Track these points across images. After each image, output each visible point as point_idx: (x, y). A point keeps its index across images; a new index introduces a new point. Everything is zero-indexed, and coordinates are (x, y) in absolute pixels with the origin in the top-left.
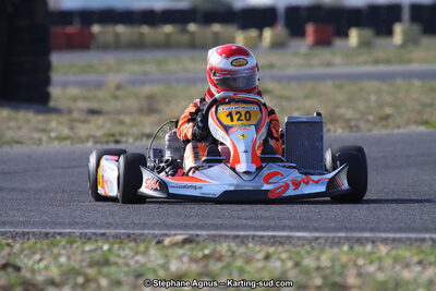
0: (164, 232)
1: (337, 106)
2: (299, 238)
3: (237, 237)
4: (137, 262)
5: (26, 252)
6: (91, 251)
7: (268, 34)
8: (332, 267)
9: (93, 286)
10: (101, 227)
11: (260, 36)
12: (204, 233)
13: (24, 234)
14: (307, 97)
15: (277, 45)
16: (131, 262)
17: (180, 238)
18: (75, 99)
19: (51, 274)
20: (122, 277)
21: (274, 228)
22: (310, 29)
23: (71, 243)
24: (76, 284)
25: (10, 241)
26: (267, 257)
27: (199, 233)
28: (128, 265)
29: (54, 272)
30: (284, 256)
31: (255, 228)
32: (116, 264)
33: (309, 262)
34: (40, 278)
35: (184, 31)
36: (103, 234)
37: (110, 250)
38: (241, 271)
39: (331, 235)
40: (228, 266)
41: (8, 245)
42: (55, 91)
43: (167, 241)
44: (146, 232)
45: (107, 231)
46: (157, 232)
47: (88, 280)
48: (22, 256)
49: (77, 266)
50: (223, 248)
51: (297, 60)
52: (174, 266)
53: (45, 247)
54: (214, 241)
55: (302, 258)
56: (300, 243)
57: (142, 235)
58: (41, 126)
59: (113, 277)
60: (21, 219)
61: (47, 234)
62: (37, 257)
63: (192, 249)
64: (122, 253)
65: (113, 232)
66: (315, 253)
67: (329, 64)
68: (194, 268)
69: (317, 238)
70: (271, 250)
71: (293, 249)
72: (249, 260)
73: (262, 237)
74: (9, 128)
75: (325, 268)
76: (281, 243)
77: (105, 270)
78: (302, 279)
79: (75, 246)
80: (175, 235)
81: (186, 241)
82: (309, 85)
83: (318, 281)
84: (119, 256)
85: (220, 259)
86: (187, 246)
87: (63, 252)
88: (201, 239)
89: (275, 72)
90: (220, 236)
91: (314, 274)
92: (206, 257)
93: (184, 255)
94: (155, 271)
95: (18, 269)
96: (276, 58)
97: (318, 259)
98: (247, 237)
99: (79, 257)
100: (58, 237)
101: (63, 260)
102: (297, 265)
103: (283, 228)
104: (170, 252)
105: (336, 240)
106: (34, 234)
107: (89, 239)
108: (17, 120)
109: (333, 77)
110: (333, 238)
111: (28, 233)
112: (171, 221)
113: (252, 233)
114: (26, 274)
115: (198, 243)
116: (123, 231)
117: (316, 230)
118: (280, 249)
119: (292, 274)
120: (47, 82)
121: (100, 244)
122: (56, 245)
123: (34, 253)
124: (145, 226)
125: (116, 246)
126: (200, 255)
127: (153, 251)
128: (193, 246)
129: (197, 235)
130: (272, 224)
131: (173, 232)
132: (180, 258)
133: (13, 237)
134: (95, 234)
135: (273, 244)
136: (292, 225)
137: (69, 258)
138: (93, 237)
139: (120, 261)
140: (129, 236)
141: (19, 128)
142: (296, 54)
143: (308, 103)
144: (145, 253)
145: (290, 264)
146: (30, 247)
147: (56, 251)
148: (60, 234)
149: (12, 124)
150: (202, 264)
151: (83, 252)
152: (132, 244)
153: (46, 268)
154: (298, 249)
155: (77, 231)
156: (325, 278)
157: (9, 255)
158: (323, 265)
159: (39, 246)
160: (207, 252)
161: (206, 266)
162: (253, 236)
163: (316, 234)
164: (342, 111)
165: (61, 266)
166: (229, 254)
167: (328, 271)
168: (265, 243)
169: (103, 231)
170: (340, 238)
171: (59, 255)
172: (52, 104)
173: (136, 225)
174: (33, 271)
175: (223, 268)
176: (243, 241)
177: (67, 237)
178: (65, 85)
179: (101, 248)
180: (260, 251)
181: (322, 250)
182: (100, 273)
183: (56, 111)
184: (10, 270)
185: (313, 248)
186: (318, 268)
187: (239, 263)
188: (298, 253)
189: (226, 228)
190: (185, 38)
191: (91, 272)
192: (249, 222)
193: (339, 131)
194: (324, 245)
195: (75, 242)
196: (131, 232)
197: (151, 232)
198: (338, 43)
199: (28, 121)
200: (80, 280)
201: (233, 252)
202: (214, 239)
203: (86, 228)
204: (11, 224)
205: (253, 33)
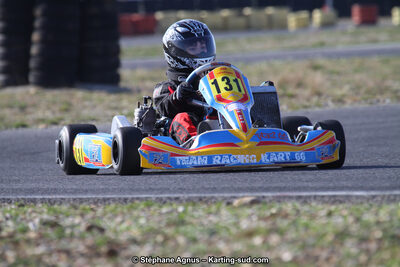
0: (233, 195)
1: (384, 78)
2: (357, 197)
3: (300, 197)
4: (210, 221)
5: (109, 215)
6: (168, 213)
7: (317, 15)
8: (391, 221)
9: (171, 244)
10: (175, 192)
11: (311, 17)
12: (269, 194)
13: (105, 200)
14: (356, 71)
15: (326, 25)
16: (205, 222)
17: (248, 199)
18: (143, 79)
19: (132, 234)
20: (198, 235)
21: (334, 189)
22: (356, 10)
23: (149, 206)
24: (156, 243)
25: (93, 206)
26: (330, 214)
27: (265, 194)
28: (202, 225)
29: (135, 233)
30: (345, 213)
31: (316, 189)
32: (191, 223)
33: (369, 217)
34: (123, 238)
35: (241, 15)
36: (177, 199)
37: (184, 212)
38: (307, 227)
39: (387, 193)
40: (294, 223)
41: (92, 209)
42: (125, 73)
43: (236, 202)
44: (216, 195)
45: (181, 195)
46: (226, 195)
47: (167, 238)
48: (105, 219)
49: (156, 227)
50: (288, 207)
51: (346, 39)
52: (245, 224)
53: (125, 211)
54: (279, 202)
55: (362, 214)
56: (359, 201)
57: (213, 197)
58: (114, 105)
59: (189, 235)
60: (101, 187)
61: (125, 200)
62: (119, 219)
63: (260, 209)
64: (196, 214)
65: (186, 196)
66: (373, 209)
67: (375, 41)
68: (263, 225)
69: (374, 197)
70: (333, 208)
71: (353, 207)
72: (313, 217)
73: (323, 196)
74: (85, 107)
75: (385, 222)
76: (341, 202)
77: (182, 229)
78: (364, 232)
79: (152, 209)
80: (243, 197)
81: (253, 202)
82: (357, 61)
83: (378, 234)
84: (192, 216)
85: (286, 216)
86: (255, 207)
87: (142, 214)
88: (267, 200)
89: (326, 50)
90: (285, 197)
91: (375, 228)
92: (273, 215)
93: (252, 214)
94: (227, 229)
95: (102, 230)
96: (326, 36)
97: (377, 214)
98: (309, 197)
99: (157, 218)
100: (137, 202)
101: (142, 221)
102: (358, 220)
103: (342, 188)
104: (240, 212)
105: (392, 198)
106: (114, 200)
107: (165, 203)
108: (91, 100)
109: (379, 52)
110: (389, 196)
111: (108, 199)
112: (239, 184)
113: (313, 193)
114: (110, 234)
115: (265, 203)
116: (195, 195)
117: (372, 189)
118: (341, 206)
119: (354, 228)
120: (117, 64)
121: (174, 206)
122: (135, 208)
123: (116, 216)
124: (214, 190)
125: (190, 208)
126: (268, 214)
127: (225, 212)
128: (260, 206)
129: (264, 197)
130: (331, 185)
131: (241, 195)
132: (249, 217)
133: (95, 203)
134: (169, 198)
135: (333, 203)
136: (350, 185)
137: (148, 220)
138: (168, 201)
139: (194, 221)
140: (200, 199)
141: (94, 107)
142: (344, 33)
143: (358, 77)
144: (217, 213)
145: (351, 220)
146: (112, 211)
147: (135, 213)
148: (138, 199)
149: (87, 103)
150: (270, 222)
151: (161, 214)
152: (205, 206)
153: (128, 229)
154: (358, 207)
155: (153, 196)
156: (385, 231)
157: (93, 218)
158: (381, 220)
159: (119, 209)
160: (274, 211)
161: (274, 224)
162: (315, 197)
163: (373, 193)
164: (389, 83)
165: (141, 226)
166: (294, 212)
167: (386, 225)
168: (327, 203)
169: (176, 195)
170: (396, 196)
171: (138, 217)
172: (123, 84)
173: (206, 190)
174: (116, 232)
175: (290, 224)
176: (305, 200)
177: (144, 202)
178: (134, 67)
179: (176, 210)
180: (323, 209)
181: (380, 207)
182: (177, 232)
183: (127, 91)
184: (95, 232)
185: (371, 205)
186: (378, 223)
187: (304, 220)
188: (358, 210)
189: (289, 190)
190: (241, 21)
191: (170, 231)
192: (310, 184)
193: (388, 101)
194: (381, 203)
195: (152, 205)
196: (203, 195)
197: (221, 195)
198: (383, 22)
199: (102, 101)
200: (160, 238)
201: (298, 211)
202: (279, 199)
203: (161, 193)
204: (93, 191)
205: (304, 15)
